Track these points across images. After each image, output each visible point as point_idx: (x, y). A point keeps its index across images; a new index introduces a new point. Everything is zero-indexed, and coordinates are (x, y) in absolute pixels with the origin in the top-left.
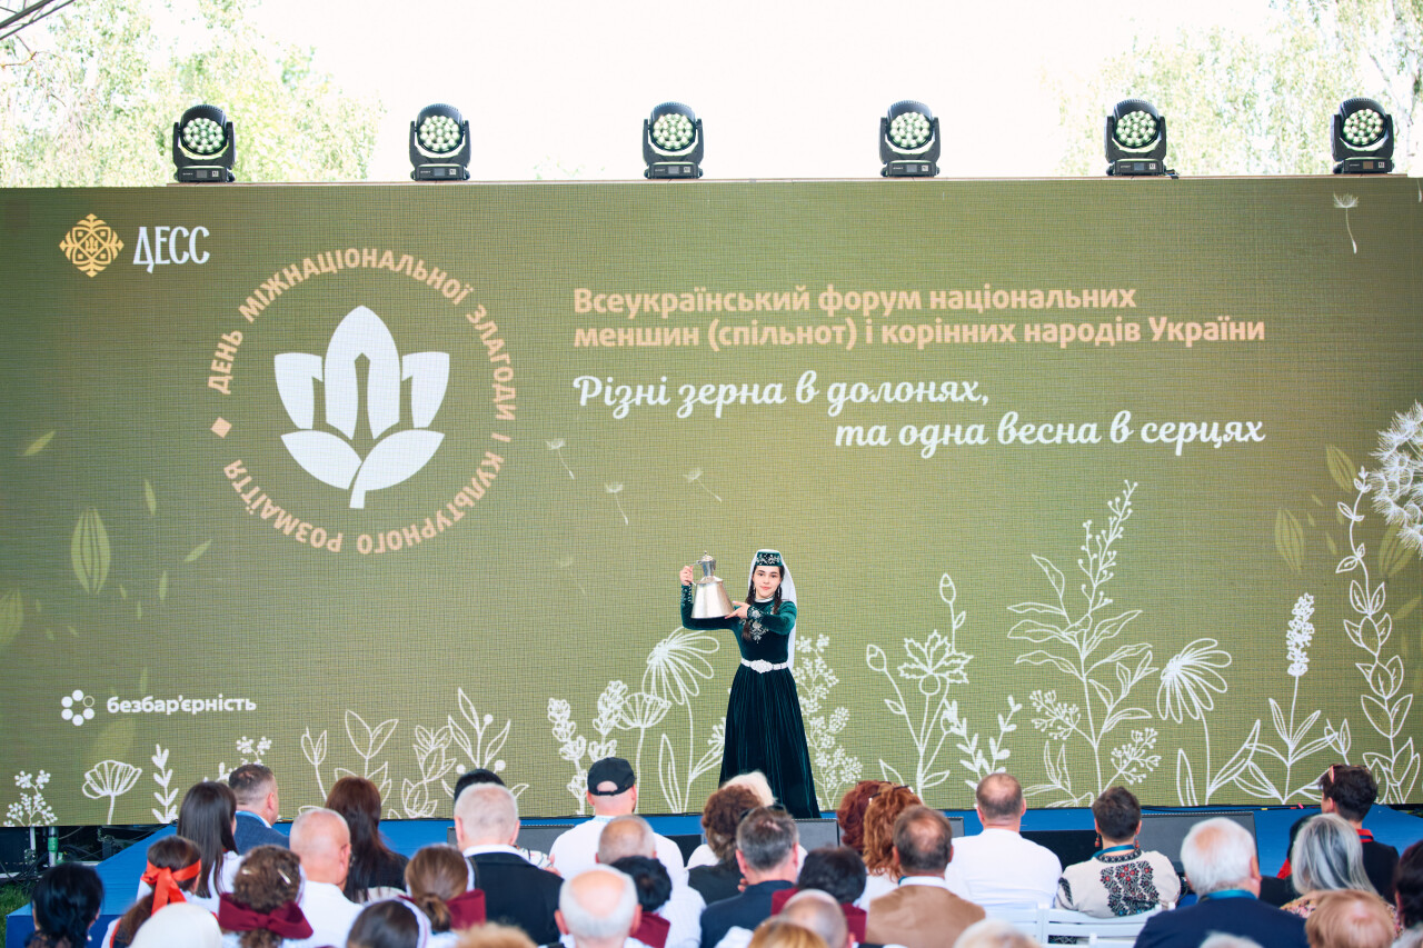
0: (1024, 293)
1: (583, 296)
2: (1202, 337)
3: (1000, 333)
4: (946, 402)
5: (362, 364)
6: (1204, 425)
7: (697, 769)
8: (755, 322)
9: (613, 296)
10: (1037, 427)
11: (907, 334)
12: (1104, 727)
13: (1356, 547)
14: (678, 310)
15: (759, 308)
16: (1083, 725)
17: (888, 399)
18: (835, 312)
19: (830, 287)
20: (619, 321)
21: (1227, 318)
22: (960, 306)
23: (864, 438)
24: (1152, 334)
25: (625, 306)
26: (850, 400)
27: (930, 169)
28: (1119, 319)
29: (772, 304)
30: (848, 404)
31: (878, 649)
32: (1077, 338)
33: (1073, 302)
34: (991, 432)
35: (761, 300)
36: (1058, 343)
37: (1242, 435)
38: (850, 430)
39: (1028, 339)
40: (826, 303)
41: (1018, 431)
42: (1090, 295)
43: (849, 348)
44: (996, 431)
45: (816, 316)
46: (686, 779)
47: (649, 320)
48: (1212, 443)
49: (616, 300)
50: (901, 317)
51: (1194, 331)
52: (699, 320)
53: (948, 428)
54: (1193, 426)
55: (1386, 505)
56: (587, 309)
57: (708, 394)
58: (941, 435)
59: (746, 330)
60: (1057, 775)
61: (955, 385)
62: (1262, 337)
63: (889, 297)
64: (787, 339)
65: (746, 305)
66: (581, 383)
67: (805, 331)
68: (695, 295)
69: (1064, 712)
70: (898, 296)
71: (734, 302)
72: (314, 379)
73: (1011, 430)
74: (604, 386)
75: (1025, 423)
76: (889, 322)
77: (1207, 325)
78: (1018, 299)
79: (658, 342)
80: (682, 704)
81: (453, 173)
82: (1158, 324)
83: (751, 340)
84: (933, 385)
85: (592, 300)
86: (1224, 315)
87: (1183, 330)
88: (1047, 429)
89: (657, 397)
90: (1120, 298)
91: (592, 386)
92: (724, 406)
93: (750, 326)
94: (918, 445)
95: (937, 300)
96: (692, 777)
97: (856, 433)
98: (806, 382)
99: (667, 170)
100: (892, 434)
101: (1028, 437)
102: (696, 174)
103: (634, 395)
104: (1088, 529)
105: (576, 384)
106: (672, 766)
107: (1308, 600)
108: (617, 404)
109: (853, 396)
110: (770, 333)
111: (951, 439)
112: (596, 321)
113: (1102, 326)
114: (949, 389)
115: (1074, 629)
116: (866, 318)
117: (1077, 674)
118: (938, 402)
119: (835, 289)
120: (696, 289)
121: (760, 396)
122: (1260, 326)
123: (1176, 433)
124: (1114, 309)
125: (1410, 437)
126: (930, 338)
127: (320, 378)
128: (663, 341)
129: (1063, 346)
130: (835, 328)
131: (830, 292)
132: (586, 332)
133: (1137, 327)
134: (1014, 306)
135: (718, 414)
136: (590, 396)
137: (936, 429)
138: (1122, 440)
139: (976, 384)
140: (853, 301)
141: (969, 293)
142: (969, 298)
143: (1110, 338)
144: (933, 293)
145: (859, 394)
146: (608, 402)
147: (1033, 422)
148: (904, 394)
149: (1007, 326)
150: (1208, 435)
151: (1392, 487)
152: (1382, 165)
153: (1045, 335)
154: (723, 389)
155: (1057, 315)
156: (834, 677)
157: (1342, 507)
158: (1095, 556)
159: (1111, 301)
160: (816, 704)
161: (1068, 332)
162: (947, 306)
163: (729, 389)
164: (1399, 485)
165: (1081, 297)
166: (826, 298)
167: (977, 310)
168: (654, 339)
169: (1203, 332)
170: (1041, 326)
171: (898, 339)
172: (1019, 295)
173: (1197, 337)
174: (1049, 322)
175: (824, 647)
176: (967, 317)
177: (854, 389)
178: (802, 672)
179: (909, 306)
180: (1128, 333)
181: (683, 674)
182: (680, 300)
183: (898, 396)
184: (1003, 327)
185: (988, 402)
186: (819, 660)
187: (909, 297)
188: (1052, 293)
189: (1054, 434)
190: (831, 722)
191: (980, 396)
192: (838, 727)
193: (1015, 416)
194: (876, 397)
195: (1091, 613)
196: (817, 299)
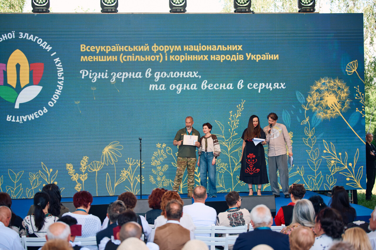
0: (211, 46)
1: (83, 46)
3: (204, 58)
5: (18, 66)
7: (117, 183)
8: (133, 54)
9: (92, 47)
10: (214, 85)
11: (177, 58)
12: (234, 170)
13: (307, 118)
14: (111, 51)
15: (134, 50)
16: (229, 169)
17: (172, 77)
18: (156, 51)
19: (155, 44)
20: (94, 54)
21: (268, 53)
22: (192, 50)
23: (158, 88)
24: (247, 58)
25: (95, 49)
27: (184, 10)
28: (238, 54)
29: (138, 49)
30: (160, 78)
31: (170, 148)
32: (226, 59)
33: (225, 49)
35: (135, 48)
36: (220, 60)
39: (212, 59)
40: (154, 49)
41: (207, 86)
42: (229, 47)
43: (161, 62)
44: (201, 86)
45: (151, 53)
46: (114, 185)
47: (102, 54)
49: (93, 48)
50: (175, 53)
51: (259, 57)
52: (117, 54)
55: (312, 107)
56: (85, 50)
57: (119, 75)
58: (183, 87)
59: (131, 57)
60: (221, 183)
61: (191, 73)
62: (278, 59)
63: (172, 47)
64: (143, 59)
65: (131, 49)
66: (82, 72)
67: (148, 57)
69: (223, 165)
70: (174, 47)
71: (127, 48)
72: (4, 71)
73: (205, 85)
74: (89, 73)
75: (209, 84)
76: (172, 54)
77: (262, 55)
78: (209, 48)
79: (105, 60)
80: (112, 164)
81: (45, 10)
83: (132, 60)
84: (185, 73)
85: (86, 48)
87: (256, 57)
88: (217, 85)
89: (104, 76)
90: (238, 48)
91: (85, 73)
92: (124, 79)
93: (132, 56)
95: (186, 48)
96: (116, 185)
98: (148, 72)
99: (107, 10)
101: (211, 87)
102: (116, 11)
103: (98, 76)
104: (231, 113)
105: (81, 72)
106: (110, 182)
107: (291, 134)
108: (93, 78)
109: (162, 76)
110: (138, 57)
112: (87, 54)
113: (233, 56)
114: (190, 73)
115: (226, 142)
116: (165, 53)
117: (227, 155)
118: (187, 77)
119: (156, 45)
120: (116, 45)
121: (135, 75)
122: (277, 56)
124: (236, 51)
125: (319, 87)
126: (184, 59)
127: (5, 70)
128: (106, 60)
129: (222, 61)
130: (156, 56)
131: (155, 46)
132: (84, 57)
133: (243, 56)
134: (208, 50)
135: (123, 81)
136: (85, 76)
137: (181, 85)
138: (241, 88)
139: (197, 72)
140: (161, 48)
141: (195, 46)
142: (195, 48)
143: (235, 59)
144: (185, 46)
145: (164, 75)
146: (90, 77)
147: (212, 83)
148: (177, 75)
149: (206, 56)
150: (268, 87)
151: (314, 102)
152: (312, 10)
153: (217, 58)
154: (124, 74)
155: (220, 53)
156: (166, 156)
157: (303, 106)
158: (233, 121)
159: (235, 49)
160: (160, 163)
161: (223, 58)
162: (189, 50)
163: (126, 74)
164: (316, 101)
165: (227, 47)
166: (154, 48)
167: (197, 51)
168: (104, 59)
169: (261, 57)
170: (216, 56)
171: (175, 59)
172: (209, 47)
173: (260, 59)
174: (218, 54)
175: (164, 147)
176: (194, 53)
177: (162, 74)
178: (157, 153)
179: (178, 50)
180: (240, 57)
181: (113, 156)
182: (111, 48)
183: (175, 76)
184: (204, 56)
185: (201, 78)
186: (162, 151)
187: (178, 47)
188: (219, 46)
189: (219, 86)
190: (163, 168)
191: (198, 76)
192: (165, 170)
193: (206, 82)
194: (169, 76)
195: (231, 137)
196: (151, 48)
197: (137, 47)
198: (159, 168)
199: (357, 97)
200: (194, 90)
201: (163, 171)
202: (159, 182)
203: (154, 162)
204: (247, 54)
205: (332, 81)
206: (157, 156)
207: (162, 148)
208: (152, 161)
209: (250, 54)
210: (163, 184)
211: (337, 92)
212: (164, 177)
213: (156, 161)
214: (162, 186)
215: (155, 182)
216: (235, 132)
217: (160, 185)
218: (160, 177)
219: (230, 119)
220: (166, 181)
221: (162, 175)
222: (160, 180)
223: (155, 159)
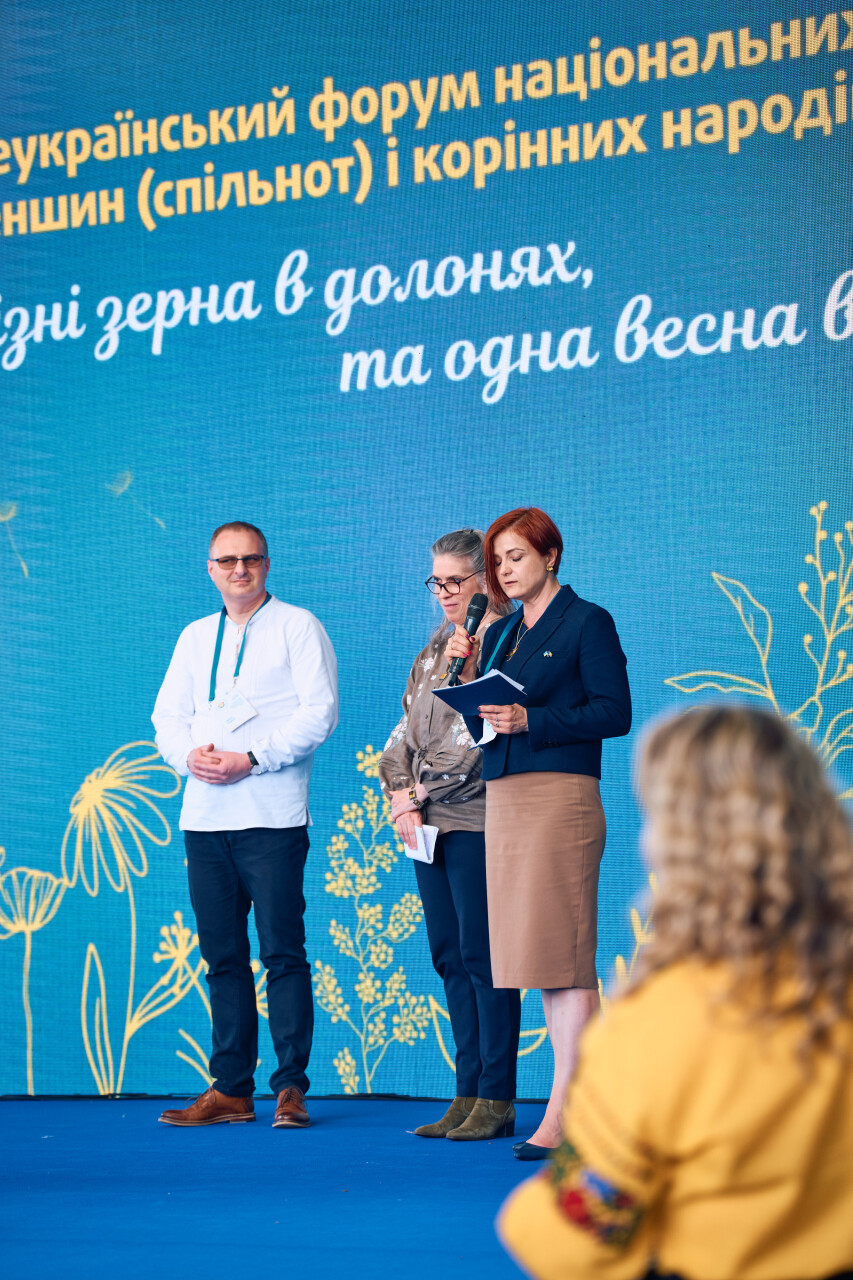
0: (661, 47)
3: (618, 136)
4: (518, 290)
7: (137, 1015)
8: (209, 167)
10: (686, 323)
11: (457, 160)
14: (92, 158)
17: (423, 294)
18: (336, 131)
19: (328, 83)
20: (4, 188)
22: (547, 91)
23: (388, 373)
25: (12, 162)
26: (361, 302)
28: (840, 76)
29: (235, 129)
30: (359, 308)
32: (760, 127)
33: (753, 52)
34: (602, 342)
35: (219, 122)
36: (723, 144)
38: (365, 361)
39: (668, 142)
40: (322, 116)
41: (651, 333)
42: (786, 32)
43: (360, 198)
44: (613, 338)
45: (303, 145)
46: (123, 1030)
47: (48, 182)
52: (119, 174)
53: (527, 339)
57: (140, 312)
58: (516, 354)
59: (195, 184)
61: (535, 253)
63: (424, 91)
64: (261, 193)
65: (195, 136)
67: (288, 175)
68: (116, 126)
70: (440, 87)
71: (177, 133)
73: (635, 331)
75: (664, 316)
76: (425, 139)
78: (649, 62)
79: (62, 224)
80: (120, 890)
83: (204, 204)
84: (497, 256)
88: (704, 324)
89: (61, 323)
90: (843, 31)
92: (167, 332)
93: (202, 175)
94: (477, 375)
95: (508, 84)
96: (132, 1027)
97: (373, 365)
98: (291, 274)
100: (433, 361)
101: (671, 345)
103: (31, 326)
104: (818, 518)
106: (102, 1002)
108: (8, 344)
109: (365, 294)
110: (233, 186)
111: (534, 361)
113: (808, 96)
114: (525, 261)
116: (388, 136)
118: (507, 289)
119: (335, 89)
120: (118, 116)
121: (220, 307)
124: (830, 57)
126: (494, 165)
128: (70, 220)
129: (734, 148)
130: (338, 163)
131: (329, 95)
134: (643, 76)
135: (157, 348)
137: (507, 342)
138: (845, 334)
139: (571, 247)
140: (365, 105)
141: (562, 63)
143: (824, 121)
144: (500, 72)
145: (375, 289)
147: (678, 314)
148: (449, 281)
149: (631, 121)
153: (700, 128)
154: (162, 299)
158: (832, 576)
159: (825, 41)
160: (373, 879)
161: (742, 114)
162: (525, 93)
163: (173, 299)
165: (767, 39)
166: (322, 107)
167: (576, 95)
168: (56, 217)
170: (694, 113)
171: (442, 171)
172: (652, 53)
174: (707, 102)
176: (559, 112)
177: (367, 279)
179: (459, 103)
181: (125, 835)
182: (94, 139)
183: (439, 286)
184: (623, 123)
185: (594, 282)
187: (459, 85)
188: (713, 39)
189: (717, 334)
190: (392, 919)
191: (579, 269)
192: (401, 930)
193: (647, 301)
194: (404, 291)
195: (821, 695)
196: (307, 110)
197: (228, 112)
198: (369, 914)
200: (578, 368)
201: (395, 934)
202: (367, 1011)
208: (333, 864)
210: (389, 1025)
212: (397, 981)
213: (352, 866)
214: (386, 1039)
215: (347, 1008)
216: (842, 655)
217: (374, 1035)
218: (374, 980)
219: (809, 559)
220: (406, 1005)
221: (385, 961)
222: (376, 1002)
223: (348, 853)
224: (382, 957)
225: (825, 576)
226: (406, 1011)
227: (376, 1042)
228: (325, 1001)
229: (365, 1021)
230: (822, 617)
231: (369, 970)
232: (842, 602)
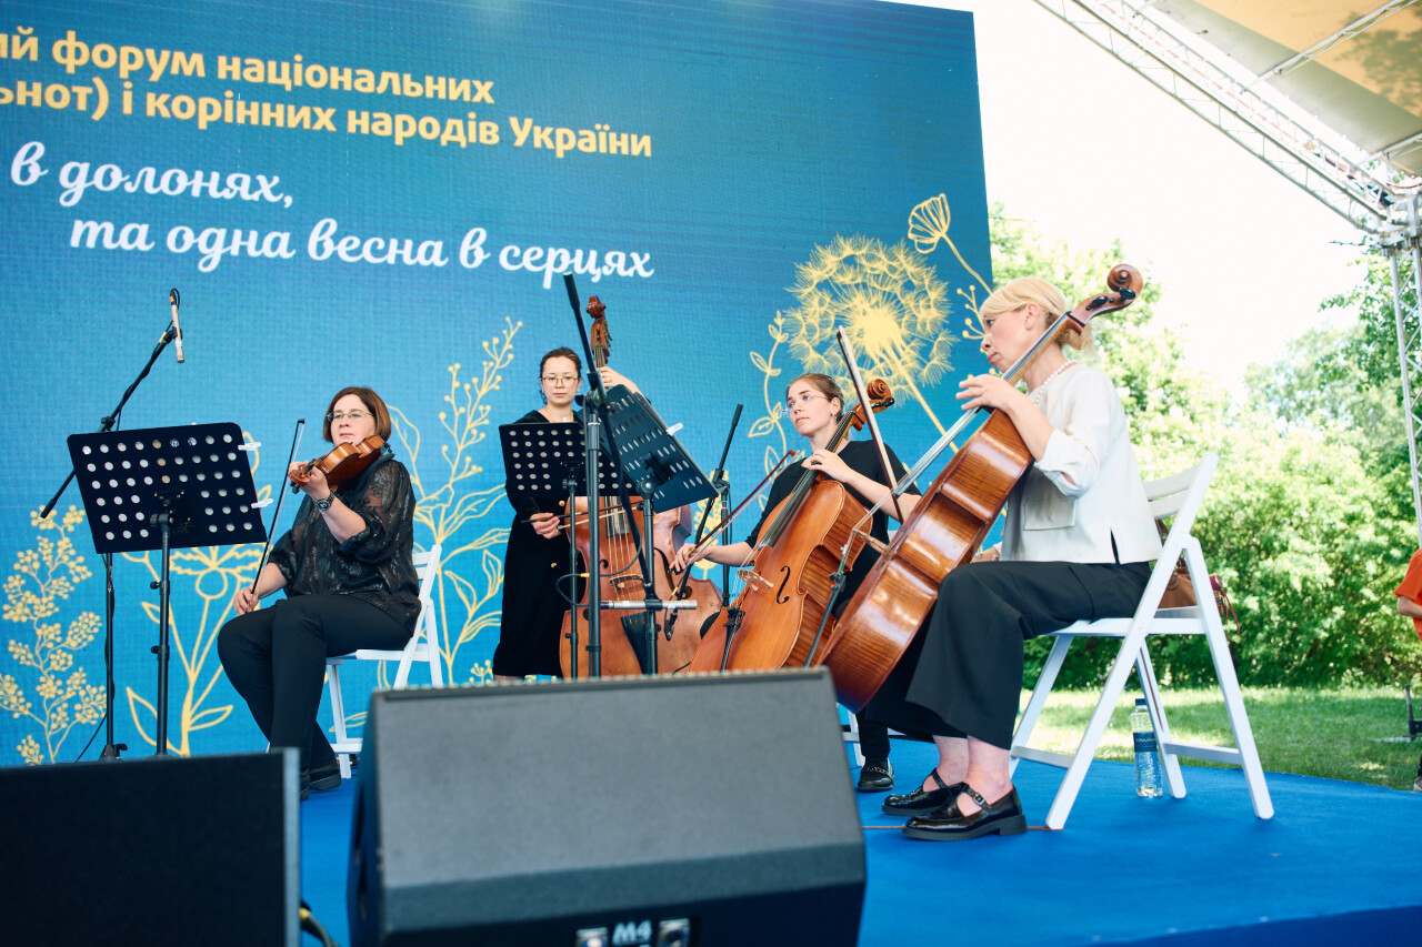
0: (348, 72)
2: (576, 148)
3: (314, 118)
4: (232, 200)
6: (579, 253)
10: (363, 241)
11: (184, 107)
13: (772, 406)
17: (150, 189)
18: (77, 68)
19: (71, 35)
21: (607, 127)
22: (260, 79)
23: (115, 238)
24: (515, 138)
26: (94, 186)
28: (472, 115)
30: (91, 191)
32: (417, 134)
33: (413, 89)
34: (299, 242)
36: (392, 137)
37: (626, 268)
38: (95, 228)
39: (352, 129)
40: (64, 55)
41: (336, 243)
42: (436, 82)
43: (97, 116)
44: (307, 242)
45: (47, 70)
48: (588, 275)
50: (173, 84)
51: (566, 139)
53: (238, 234)
54: (565, 253)
55: (804, 352)
58: (228, 242)
61: (246, 179)
62: (648, 153)
63: (158, 58)
67: (29, 88)
70: (171, 58)
73: (324, 240)
75: (346, 235)
76: (158, 88)
77: (582, 133)
78: (341, 78)
82: (521, 125)
84: (215, 176)
86: (603, 124)
87: (553, 136)
88: (376, 244)
90: (474, 91)
94: (195, 253)
95: (226, 67)
97: (103, 231)
98: (29, 155)
100: (157, 236)
101: (351, 253)
109: (97, 182)
111: (243, 249)
113: (451, 123)
114: (238, 182)
115: (429, 503)
116: (124, 80)
118: (222, 198)
119: (78, 39)
123: (543, 261)
124: (466, 103)
126: (216, 116)
129: (399, 141)
130: (75, 89)
131: (71, 40)
133: (495, 128)
134: (334, 86)
137: (222, 233)
138: (477, 263)
139: (276, 180)
140: (104, 56)
141: (273, 64)
142: (272, 71)
143: (460, 138)
144: (222, 60)
145: (107, 180)
147: (357, 235)
148: (173, 185)
149: (324, 111)
150: (583, 265)
151: (811, 330)
153: (375, 125)
156: (84, 568)
157: (755, 357)
159: (462, 94)
160: (51, 605)
161: (406, 126)
162: (242, 77)
164: (818, 330)
165: (423, 84)
166: (64, 50)
167: (283, 86)
169: (577, 140)
170: (371, 115)
171: (171, 113)
172: (341, 74)
173: (570, 146)
174: (381, 111)
175: (74, 524)
177: (100, 173)
178: (36, 556)
179: (188, 71)
180: (483, 134)
183: (164, 186)
184: (318, 111)
185: (293, 205)
186: (64, 543)
187: (188, 60)
188: (385, 76)
189: (385, 251)
190: (70, 633)
191: (281, 196)
192: (80, 640)
193: (334, 225)
194: (133, 185)
195: (453, 484)
196: (51, 46)
198: (49, 632)
199: (971, 333)
200: (276, 258)
201: (74, 644)
202: (50, 704)
203: (20, 605)
204: (514, 122)
205: (881, 255)
206: (34, 575)
207: (62, 530)
208: (10, 597)
209: (528, 122)
210: (71, 712)
211: (903, 302)
212: (78, 678)
213: (30, 598)
214: (69, 723)
215: (29, 705)
216: (468, 459)
217: (58, 721)
218: (55, 680)
219: (447, 398)
220: (87, 695)
221: (65, 665)
222: (57, 696)
223: (24, 588)
224: (62, 662)
225: (458, 409)
226: (87, 699)
227: (59, 726)
228: (6, 703)
229: (48, 713)
230: (455, 435)
231: (49, 673)
232: (469, 427)
